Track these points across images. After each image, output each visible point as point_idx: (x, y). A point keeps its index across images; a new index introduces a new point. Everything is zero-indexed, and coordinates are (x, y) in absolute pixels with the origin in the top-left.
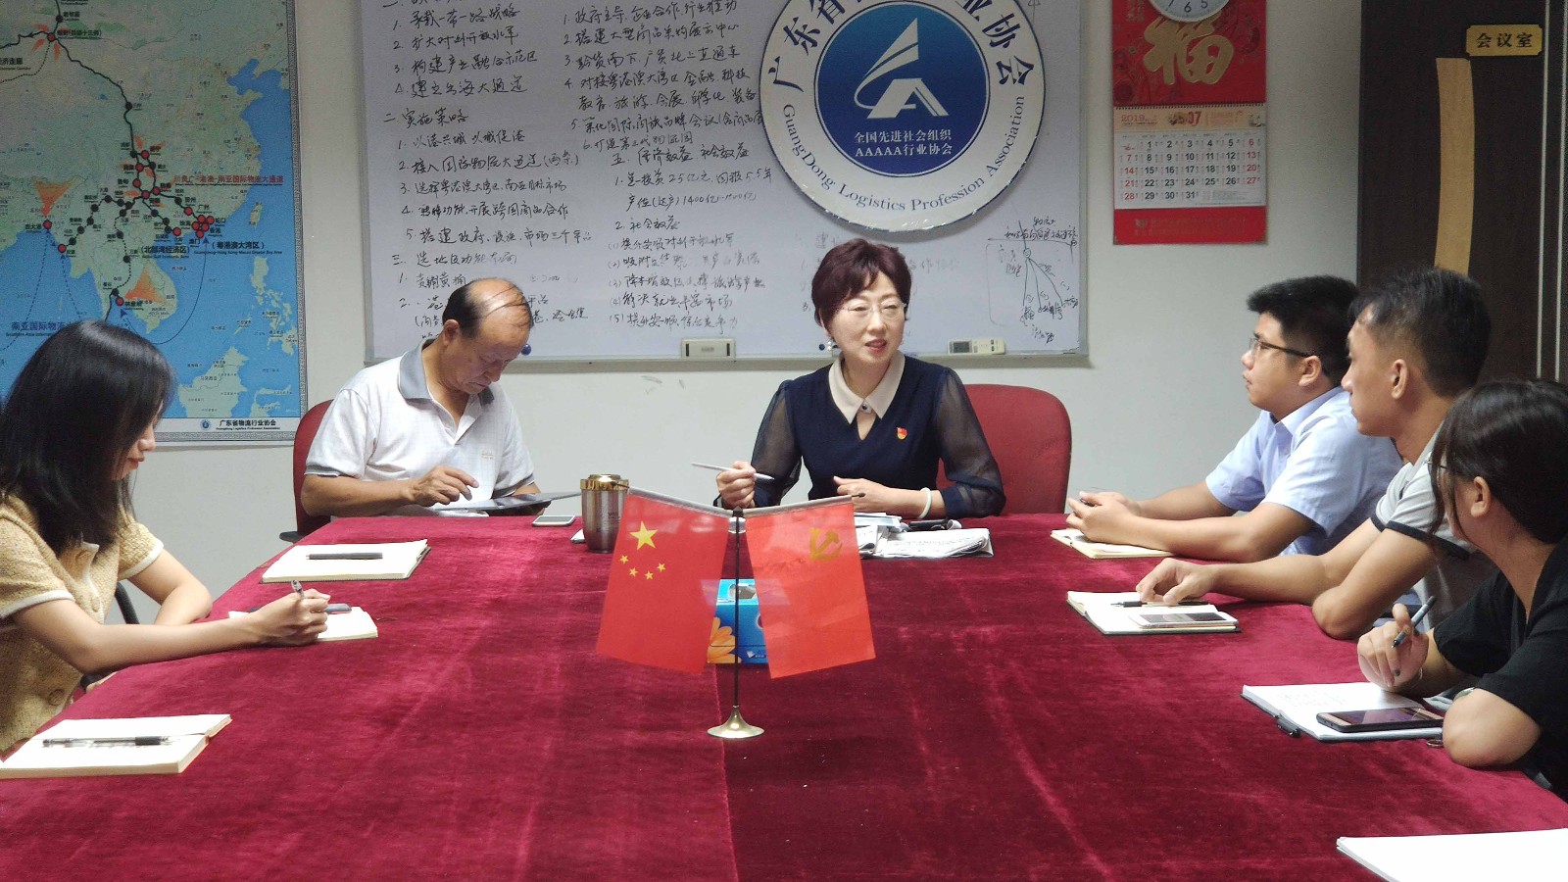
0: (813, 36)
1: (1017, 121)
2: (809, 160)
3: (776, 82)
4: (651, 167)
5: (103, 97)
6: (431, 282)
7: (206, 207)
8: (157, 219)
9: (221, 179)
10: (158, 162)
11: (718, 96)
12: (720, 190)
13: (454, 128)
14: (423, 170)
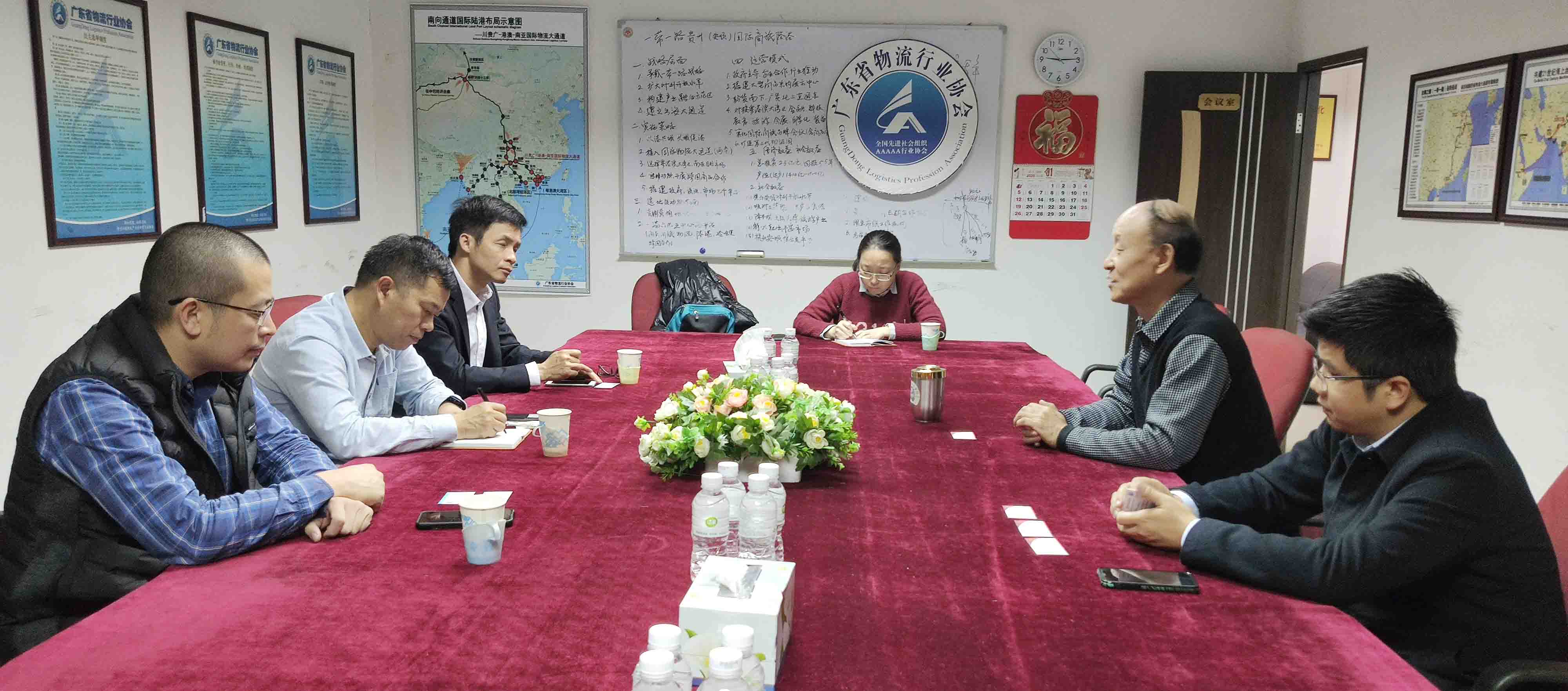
0: (855, 88)
1: (962, 136)
2: (852, 155)
3: (836, 113)
4: (769, 157)
5: (491, 112)
6: (655, 213)
7: (541, 170)
8: (516, 176)
9: (548, 156)
10: (517, 146)
11: (806, 120)
12: (805, 170)
13: (668, 133)
14: (651, 154)
